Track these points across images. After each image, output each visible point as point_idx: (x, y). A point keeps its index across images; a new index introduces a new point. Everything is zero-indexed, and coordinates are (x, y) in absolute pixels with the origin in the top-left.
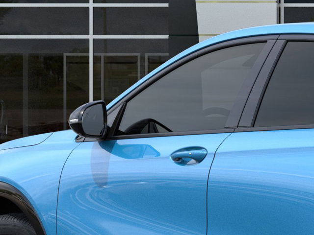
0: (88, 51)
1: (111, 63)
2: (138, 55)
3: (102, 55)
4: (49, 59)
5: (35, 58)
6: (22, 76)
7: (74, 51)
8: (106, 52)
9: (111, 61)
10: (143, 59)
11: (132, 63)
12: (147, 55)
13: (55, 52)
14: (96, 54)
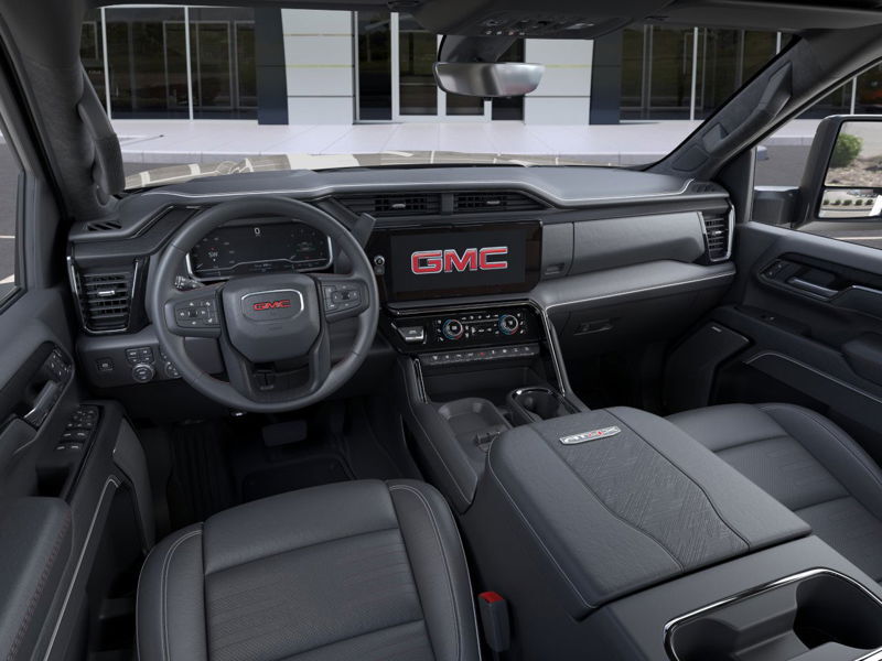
0: (183, 19)
1: (205, 30)
2: (229, 22)
3: (197, 22)
4: (150, 26)
5: (138, 25)
6: (127, 42)
7: (172, 19)
8: (200, 19)
9: (204, 28)
10: (232, 27)
11: (223, 30)
12: (236, 23)
13: (155, 20)
14: (192, 22)
